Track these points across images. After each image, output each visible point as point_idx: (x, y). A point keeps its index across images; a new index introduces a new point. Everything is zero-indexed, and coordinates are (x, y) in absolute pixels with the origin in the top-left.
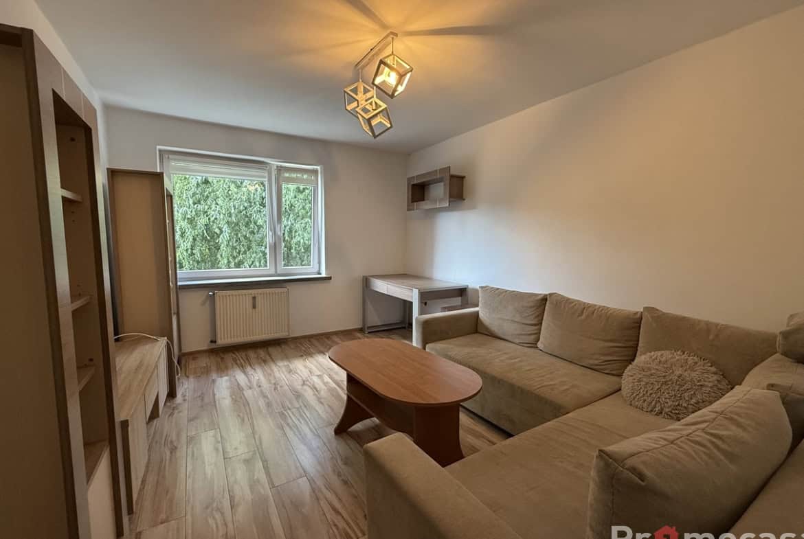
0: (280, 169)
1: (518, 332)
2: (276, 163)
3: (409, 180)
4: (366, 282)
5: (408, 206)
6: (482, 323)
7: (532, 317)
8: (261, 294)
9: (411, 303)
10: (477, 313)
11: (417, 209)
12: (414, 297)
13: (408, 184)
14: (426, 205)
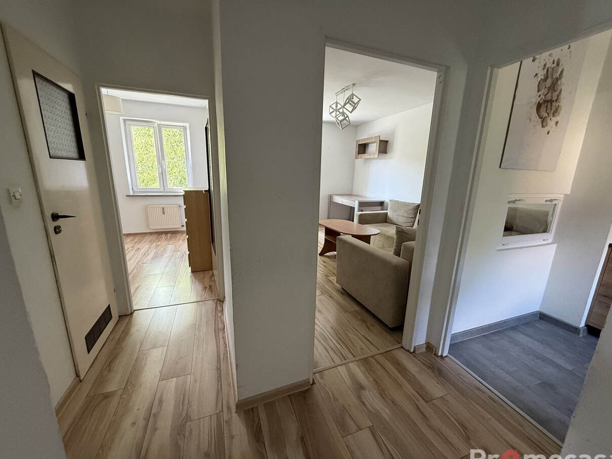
1: (405, 221)
3: (357, 141)
4: (331, 197)
5: (356, 156)
6: (389, 218)
7: (412, 214)
9: (354, 208)
10: (387, 213)
11: (361, 158)
12: (356, 205)
13: (357, 143)
14: (365, 156)
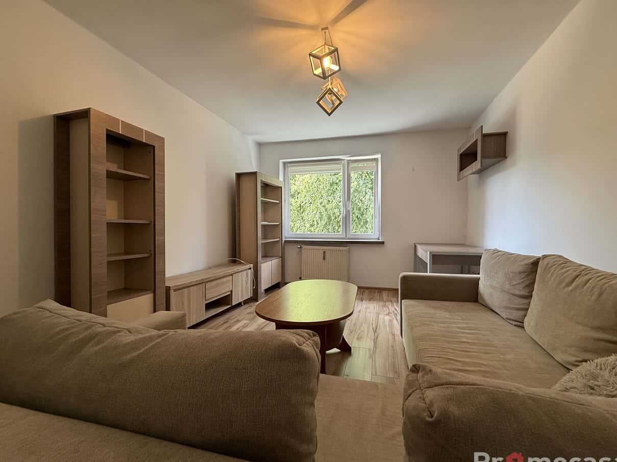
0: (349, 162)
2: (346, 158)
3: (458, 150)
4: (415, 249)
5: (458, 176)
6: (480, 292)
7: (521, 287)
8: (329, 250)
9: (428, 265)
10: (478, 280)
11: (462, 178)
12: (427, 259)
13: (458, 155)
14: (467, 172)
